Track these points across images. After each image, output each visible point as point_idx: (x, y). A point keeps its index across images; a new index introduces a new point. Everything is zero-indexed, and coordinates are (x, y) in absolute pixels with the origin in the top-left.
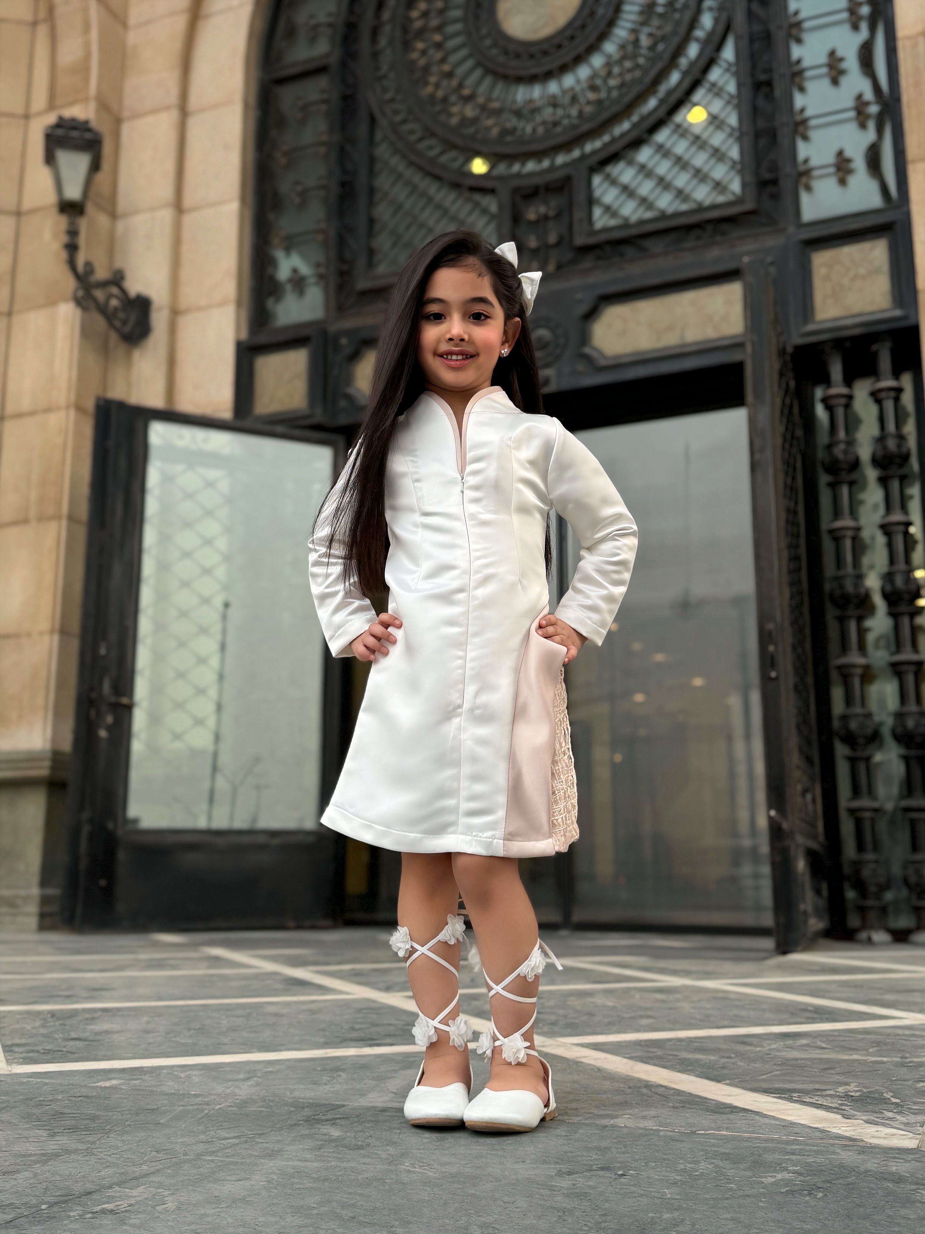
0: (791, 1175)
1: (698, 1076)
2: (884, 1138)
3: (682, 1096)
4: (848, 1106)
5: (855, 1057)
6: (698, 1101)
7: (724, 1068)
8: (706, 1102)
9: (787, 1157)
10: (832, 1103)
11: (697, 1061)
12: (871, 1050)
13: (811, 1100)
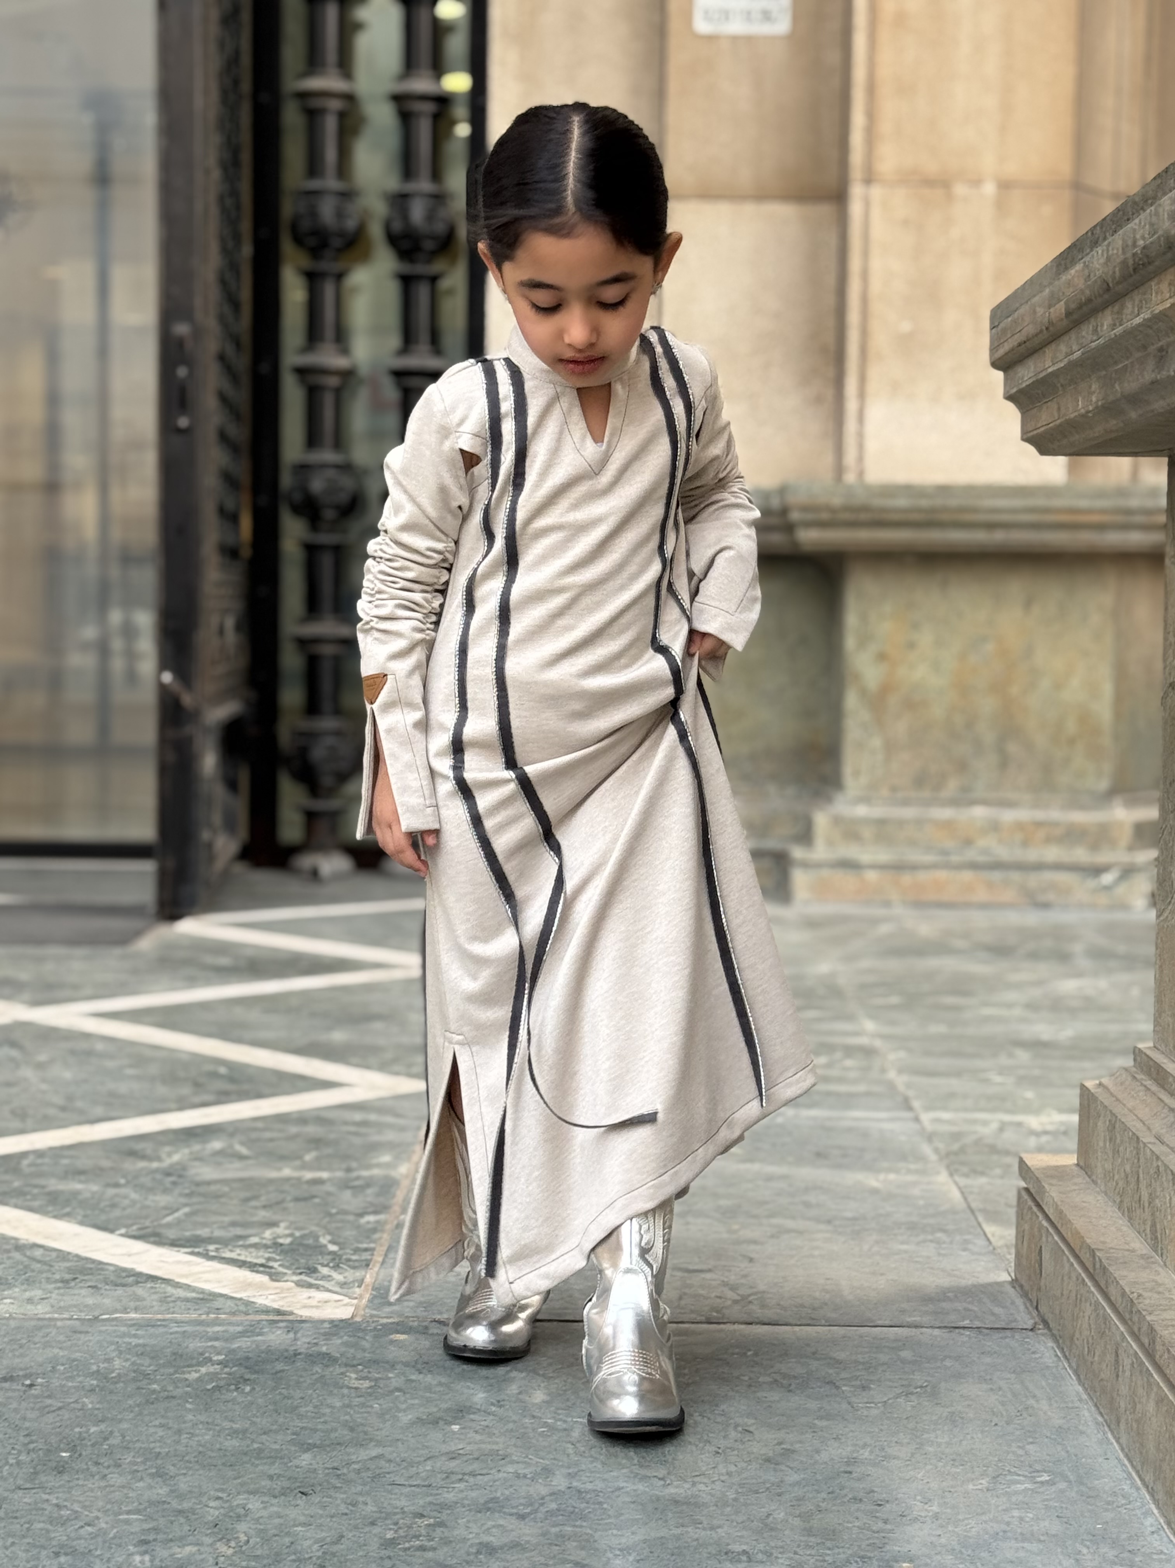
0: (216, 1367)
1: (82, 1223)
2: (317, 1307)
3: (69, 1260)
4: (276, 1261)
5: (287, 1172)
6: (91, 1269)
7: (113, 1206)
8: (102, 1269)
9: (210, 1344)
10: (257, 1257)
11: (75, 1194)
12: (308, 1157)
13: (233, 1255)
